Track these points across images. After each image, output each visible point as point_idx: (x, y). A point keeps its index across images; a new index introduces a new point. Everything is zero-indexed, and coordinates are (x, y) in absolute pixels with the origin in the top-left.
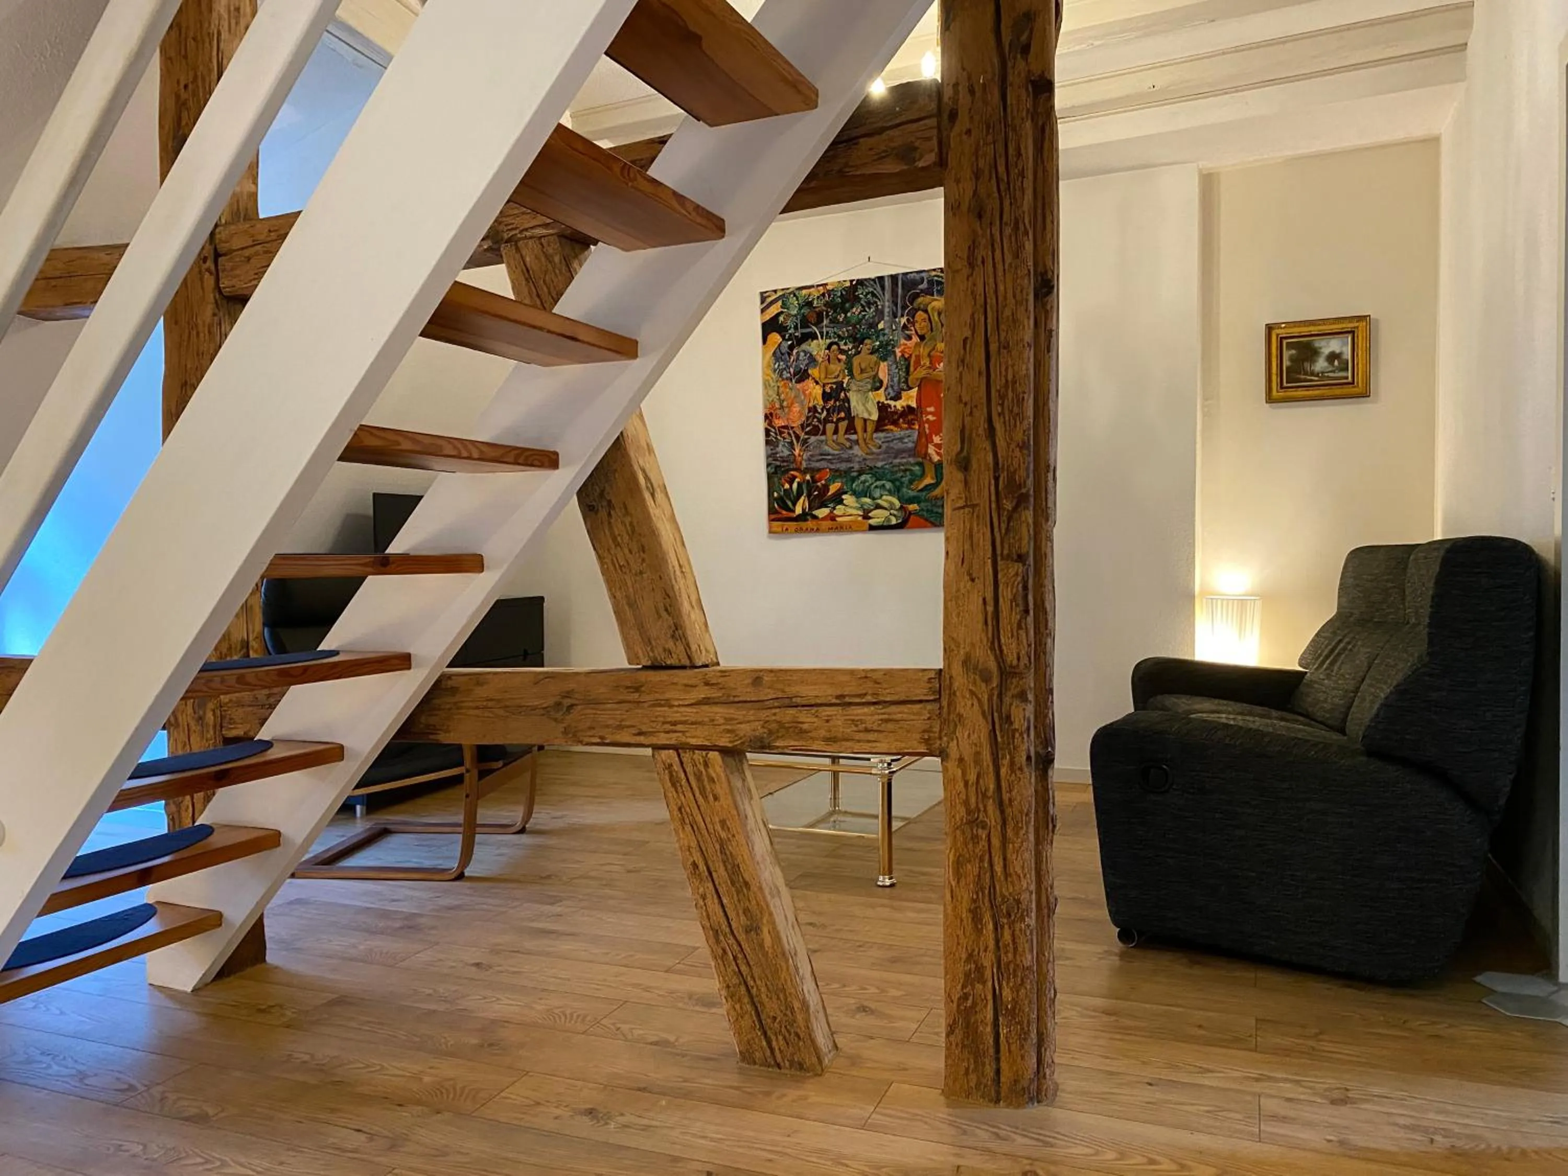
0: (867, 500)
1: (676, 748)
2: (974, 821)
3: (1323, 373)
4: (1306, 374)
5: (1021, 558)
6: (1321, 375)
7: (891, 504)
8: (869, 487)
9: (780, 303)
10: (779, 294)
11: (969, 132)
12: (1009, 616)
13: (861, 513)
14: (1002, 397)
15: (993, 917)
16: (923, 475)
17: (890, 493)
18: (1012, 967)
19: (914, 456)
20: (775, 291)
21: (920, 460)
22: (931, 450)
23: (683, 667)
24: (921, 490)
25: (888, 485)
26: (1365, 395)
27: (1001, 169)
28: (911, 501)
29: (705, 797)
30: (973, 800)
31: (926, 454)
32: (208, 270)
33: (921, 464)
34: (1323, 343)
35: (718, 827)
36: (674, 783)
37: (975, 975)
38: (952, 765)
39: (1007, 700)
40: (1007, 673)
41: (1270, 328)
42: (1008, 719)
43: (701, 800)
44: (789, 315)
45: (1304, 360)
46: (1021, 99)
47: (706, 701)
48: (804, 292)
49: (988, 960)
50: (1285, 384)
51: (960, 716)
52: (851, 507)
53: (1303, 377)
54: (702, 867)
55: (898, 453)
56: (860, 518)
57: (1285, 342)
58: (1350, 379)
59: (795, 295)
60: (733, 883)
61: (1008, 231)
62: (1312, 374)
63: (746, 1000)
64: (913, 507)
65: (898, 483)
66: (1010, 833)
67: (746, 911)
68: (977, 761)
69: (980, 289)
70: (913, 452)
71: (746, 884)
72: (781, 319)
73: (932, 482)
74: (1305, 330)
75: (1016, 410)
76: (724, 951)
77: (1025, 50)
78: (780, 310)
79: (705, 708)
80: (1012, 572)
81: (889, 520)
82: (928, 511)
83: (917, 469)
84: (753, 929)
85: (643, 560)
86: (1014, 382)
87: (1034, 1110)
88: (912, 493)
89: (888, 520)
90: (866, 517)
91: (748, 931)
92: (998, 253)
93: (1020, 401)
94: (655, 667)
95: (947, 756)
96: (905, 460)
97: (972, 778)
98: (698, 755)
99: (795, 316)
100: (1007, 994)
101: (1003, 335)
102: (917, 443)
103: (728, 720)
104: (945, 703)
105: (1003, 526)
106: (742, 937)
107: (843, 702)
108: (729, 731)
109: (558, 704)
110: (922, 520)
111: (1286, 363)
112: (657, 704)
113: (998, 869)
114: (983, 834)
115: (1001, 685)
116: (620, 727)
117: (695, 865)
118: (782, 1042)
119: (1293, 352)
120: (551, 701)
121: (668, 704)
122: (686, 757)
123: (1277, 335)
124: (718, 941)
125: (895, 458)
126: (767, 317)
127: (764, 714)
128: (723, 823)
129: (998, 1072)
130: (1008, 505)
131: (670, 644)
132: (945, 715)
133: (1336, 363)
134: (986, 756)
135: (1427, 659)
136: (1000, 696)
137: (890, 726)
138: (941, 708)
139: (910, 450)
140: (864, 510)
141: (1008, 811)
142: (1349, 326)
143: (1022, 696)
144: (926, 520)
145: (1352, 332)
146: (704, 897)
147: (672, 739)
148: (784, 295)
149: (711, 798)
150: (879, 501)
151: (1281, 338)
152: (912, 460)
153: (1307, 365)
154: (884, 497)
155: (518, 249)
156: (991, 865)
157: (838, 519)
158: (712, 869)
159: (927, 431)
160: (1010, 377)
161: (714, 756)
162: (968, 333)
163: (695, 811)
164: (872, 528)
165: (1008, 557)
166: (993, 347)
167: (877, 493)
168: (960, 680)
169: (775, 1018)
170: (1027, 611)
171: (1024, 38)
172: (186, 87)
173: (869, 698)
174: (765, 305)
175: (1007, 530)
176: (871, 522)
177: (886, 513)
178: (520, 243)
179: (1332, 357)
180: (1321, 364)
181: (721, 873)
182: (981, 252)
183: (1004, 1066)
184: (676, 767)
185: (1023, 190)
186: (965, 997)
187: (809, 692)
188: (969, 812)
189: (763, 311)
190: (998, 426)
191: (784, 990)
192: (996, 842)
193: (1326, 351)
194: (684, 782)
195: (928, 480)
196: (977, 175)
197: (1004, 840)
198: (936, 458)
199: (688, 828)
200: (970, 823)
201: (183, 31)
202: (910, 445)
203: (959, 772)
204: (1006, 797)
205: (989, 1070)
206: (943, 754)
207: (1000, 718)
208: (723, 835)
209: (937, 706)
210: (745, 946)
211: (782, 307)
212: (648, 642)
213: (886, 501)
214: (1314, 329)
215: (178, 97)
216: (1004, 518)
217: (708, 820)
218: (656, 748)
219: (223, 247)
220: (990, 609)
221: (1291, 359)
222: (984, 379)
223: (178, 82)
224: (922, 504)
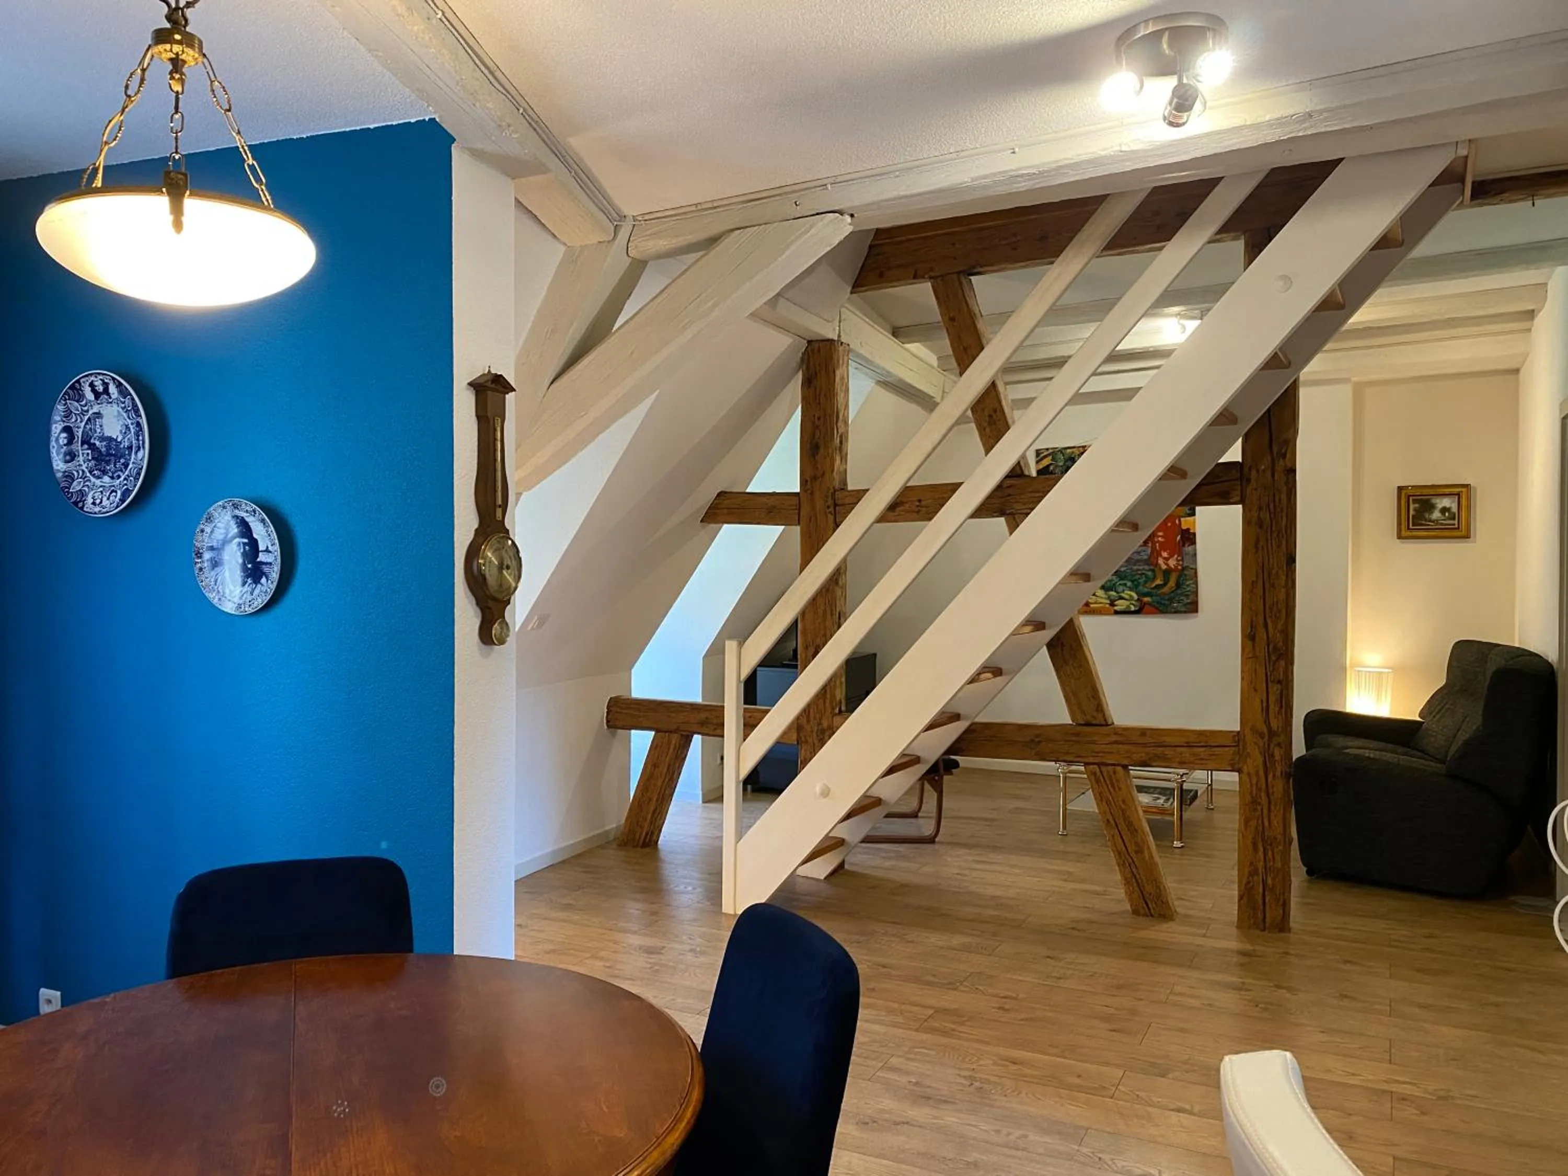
0: (1113, 593)
1: (1098, 764)
2: (1255, 802)
3: (1437, 520)
4: (1426, 520)
5: (1279, 682)
6: (1436, 522)
7: (1131, 596)
8: (1114, 585)
9: (1050, 458)
10: (1051, 451)
11: (1256, 489)
12: (1273, 708)
13: (1108, 602)
14: (1271, 609)
15: (1263, 846)
16: (1154, 578)
17: (1131, 589)
18: (1272, 869)
19: (1148, 565)
20: (1047, 449)
21: (1152, 567)
22: (1161, 561)
23: (1101, 725)
24: (1154, 588)
25: (1129, 584)
26: (1467, 536)
27: (1272, 506)
28: (1146, 595)
29: (1114, 788)
30: (1254, 792)
31: (1157, 564)
32: (830, 512)
33: (1153, 571)
34: (1438, 501)
35: (1121, 803)
36: (1098, 781)
37: (1254, 872)
38: (1245, 777)
39: (1272, 746)
40: (1272, 734)
41: (1400, 489)
42: (1273, 756)
43: (1112, 790)
44: (1057, 466)
45: (1425, 511)
46: (1280, 476)
47: (1116, 742)
48: (1069, 451)
49: (1260, 865)
50: (1411, 526)
51: (1248, 753)
52: (1102, 598)
53: (1423, 522)
54: (1112, 822)
55: (1137, 562)
56: (1107, 606)
57: (1411, 499)
58: (1456, 526)
59: (1061, 452)
60: (1129, 829)
61: (1275, 535)
62: (1430, 521)
63: (1135, 885)
64: (1146, 599)
65: (1135, 583)
66: (1272, 808)
67: (1136, 843)
68: (1257, 773)
69: (1260, 560)
70: (1147, 562)
71: (1136, 831)
72: (1051, 468)
73: (1161, 583)
74: (1425, 491)
75: (1278, 615)
76: (1124, 862)
77: (1284, 456)
78: (1051, 462)
79: (1115, 746)
80: (1275, 689)
81: (1130, 608)
82: (1158, 603)
83: (1150, 573)
84: (1139, 851)
85: (1081, 672)
86: (1277, 602)
87: (1283, 935)
88: (1146, 590)
89: (1128, 607)
90: (1112, 604)
91: (1137, 852)
92: (1269, 545)
93: (1280, 611)
94: (1088, 724)
95: (1242, 772)
96: (1141, 568)
97: (1254, 781)
98: (1110, 768)
99: (1061, 466)
100: (1269, 881)
101: (1272, 581)
102: (1150, 557)
103: (1127, 752)
104: (1241, 747)
105: (1271, 668)
106: (1133, 855)
107: (1189, 745)
108: (1128, 757)
109: (1032, 741)
110: (1153, 609)
111: (1412, 513)
112: (1089, 742)
113: (1266, 824)
114: (1259, 808)
115: (1268, 740)
116: (1067, 753)
117: (1108, 820)
118: (1154, 905)
119: (1417, 505)
120: (1028, 739)
121: (1094, 742)
122: (1104, 769)
123: (1406, 494)
124: (1120, 857)
125: (1135, 565)
126: (1041, 467)
127: (1147, 750)
128: (1124, 802)
129: (1265, 917)
130: (1274, 658)
131: (1095, 714)
132: (1241, 752)
133: (1447, 514)
134: (1262, 773)
135: (1481, 728)
136: (1269, 745)
137: (1214, 757)
138: (1239, 750)
139: (1146, 560)
140: (1111, 600)
141: (1272, 797)
142: (1456, 490)
143: (1279, 745)
144: (1157, 609)
145: (1458, 494)
146: (1113, 836)
147: (1097, 760)
148: (1053, 452)
149: (1117, 788)
150: (1123, 595)
151: (1409, 496)
152: (1147, 567)
153: (1427, 515)
154: (1126, 592)
155: (1014, 519)
156: (1263, 823)
157: (1092, 606)
158: (1118, 823)
159: (1158, 548)
160: (1275, 600)
161: (1119, 769)
162: (1254, 579)
163: (1108, 795)
164: (1117, 613)
165: (1273, 682)
166: (1267, 586)
167: (1120, 589)
168: (1249, 737)
169: (1150, 894)
170: (1281, 707)
171: (1283, 451)
172: (819, 419)
173: (1202, 744)
174: (1039, 458)
175: (1274, 669)
176: (1116, 608)
177: (1128, 603)
178: (1016, 516)
179: (1444, 510)
180: (1436, 515)
181: (1121, 823)
182: (1261, 544)
183: (1268, 915)
184: (1098, 774)
185: (1282, 517)
186: (1248, 882)
187: (1169, 740)
188: (1252, 797)
189: (1037, 462)
190: (1269, 621)
191: (1155, 880)
192: (1265, 811)
193: (1440, 506)
194: (1102, 780)
195: (1159, 582)
196: (1260, 509)
197: (1269, 810)
198: (1164, 567)
199: (1104, 803)
200: (1252, 803)
201: (818, 390)
202: (1145, 557)
203: (1248, 780)
204: (1271, 791)
205: (1260, 915)
206: (1239, 771)
207: (1269, 755)
208: (1123, 806)
209: (1236, 749)
210: (1135, 859)
211: (1052, 460)
212: (1083, 712)
213: (1127, 594)
214: (1432, 492)
215: (813, 423)
216: (1272, 664)
217: (1116, 800)
218: (1086, 764)
219: (839, 502)
220: (1265, 705)
221: (1415, 510)
222: (1262, 600)
223: (814, 416)
224: (1154, 598)
